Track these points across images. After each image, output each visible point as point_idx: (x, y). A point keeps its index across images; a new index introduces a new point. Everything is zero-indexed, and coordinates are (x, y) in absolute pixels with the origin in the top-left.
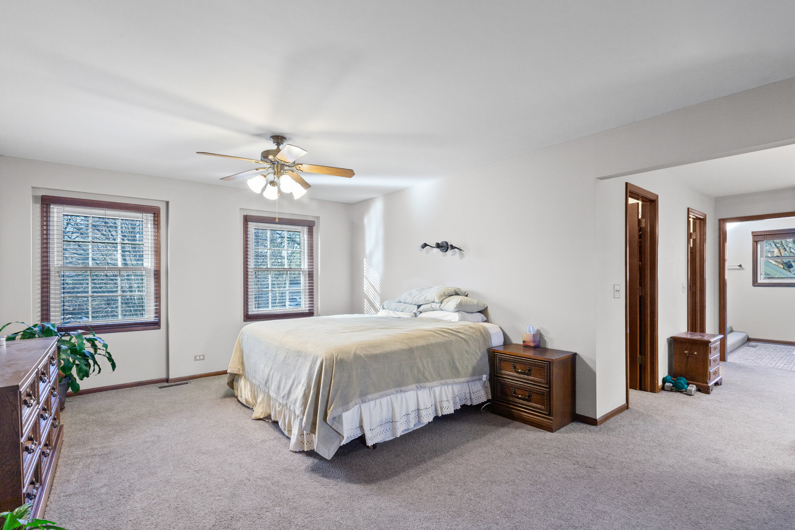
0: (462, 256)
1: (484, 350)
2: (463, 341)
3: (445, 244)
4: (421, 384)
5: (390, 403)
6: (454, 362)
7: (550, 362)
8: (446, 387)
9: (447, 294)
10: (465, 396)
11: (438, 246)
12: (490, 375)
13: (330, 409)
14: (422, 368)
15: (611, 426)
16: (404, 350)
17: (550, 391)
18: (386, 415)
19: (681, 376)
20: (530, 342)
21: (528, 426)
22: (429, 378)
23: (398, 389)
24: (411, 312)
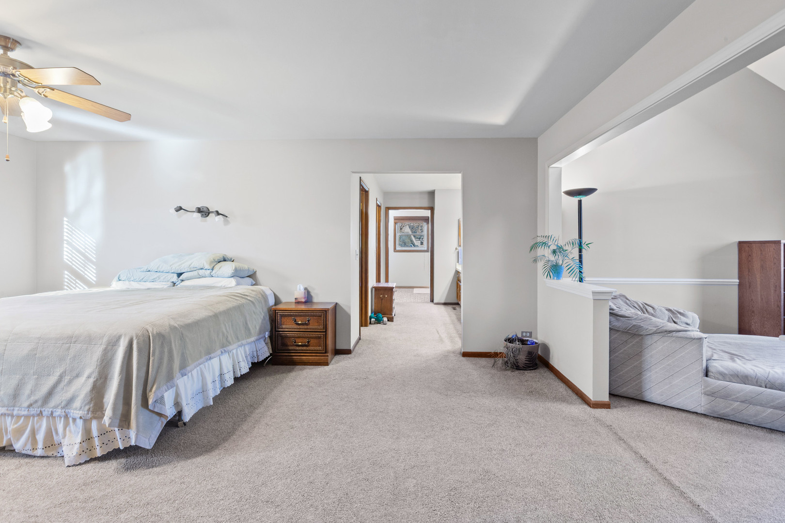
0: (227, 222)
1: (265, 310)
2: (251, 303)
3: (205, 209)
4: (225, 349)
5: (199, 373)
6: (246, 323)
7: (326, 311)
8: (240, 348)
9: (216, 260)
10: (253, 354)
11: (199, 210)
12: (271, 332)
13: (151, 390)
14: (225, 332)
15: (359, 352)
16: (210, 316)
17: (326, 334)
18: (197, 386)
19: (378, 313)
20: (301, 298)
21: (309, 366)
22: (231, 341)
23: (207, 357)
24: (168, 281)
